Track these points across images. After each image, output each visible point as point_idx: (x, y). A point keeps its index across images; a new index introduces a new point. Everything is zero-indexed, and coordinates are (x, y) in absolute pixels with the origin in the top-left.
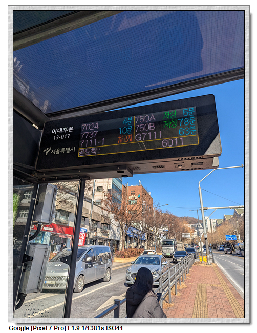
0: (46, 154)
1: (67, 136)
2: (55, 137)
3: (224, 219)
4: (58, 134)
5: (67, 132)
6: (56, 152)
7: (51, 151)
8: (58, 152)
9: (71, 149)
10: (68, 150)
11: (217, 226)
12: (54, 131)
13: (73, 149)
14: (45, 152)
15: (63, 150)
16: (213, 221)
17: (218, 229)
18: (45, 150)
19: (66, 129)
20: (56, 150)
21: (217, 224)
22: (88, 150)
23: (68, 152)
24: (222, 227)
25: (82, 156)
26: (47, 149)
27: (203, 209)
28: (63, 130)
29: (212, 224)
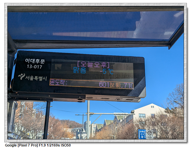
0: (21, 79)
1: (40, 67)
2: (28, 65)
3: (105, 124)
4: (31, 63)
5: (39, 64)
6: (30, 79)
7: (25, 77)
8: (32, 79)
9: (43, 78)
10: (41, 79)
11: (97, 131)
12: (27, 60)
13: (45, 78)
14: (20, 77)
15: (36, 78)
16: (94, 126)
17: (98, 134)
18: (20, 76)
19: (38, 61)
20: (30, 77)
21: (97, 129)
22: (57, 81)
23: (41, 80)
24: (101, 132)
25: (53, 85)
26: (22, 74)
27: (89, 114)
28: (35, 61)
29: (93, 128)
